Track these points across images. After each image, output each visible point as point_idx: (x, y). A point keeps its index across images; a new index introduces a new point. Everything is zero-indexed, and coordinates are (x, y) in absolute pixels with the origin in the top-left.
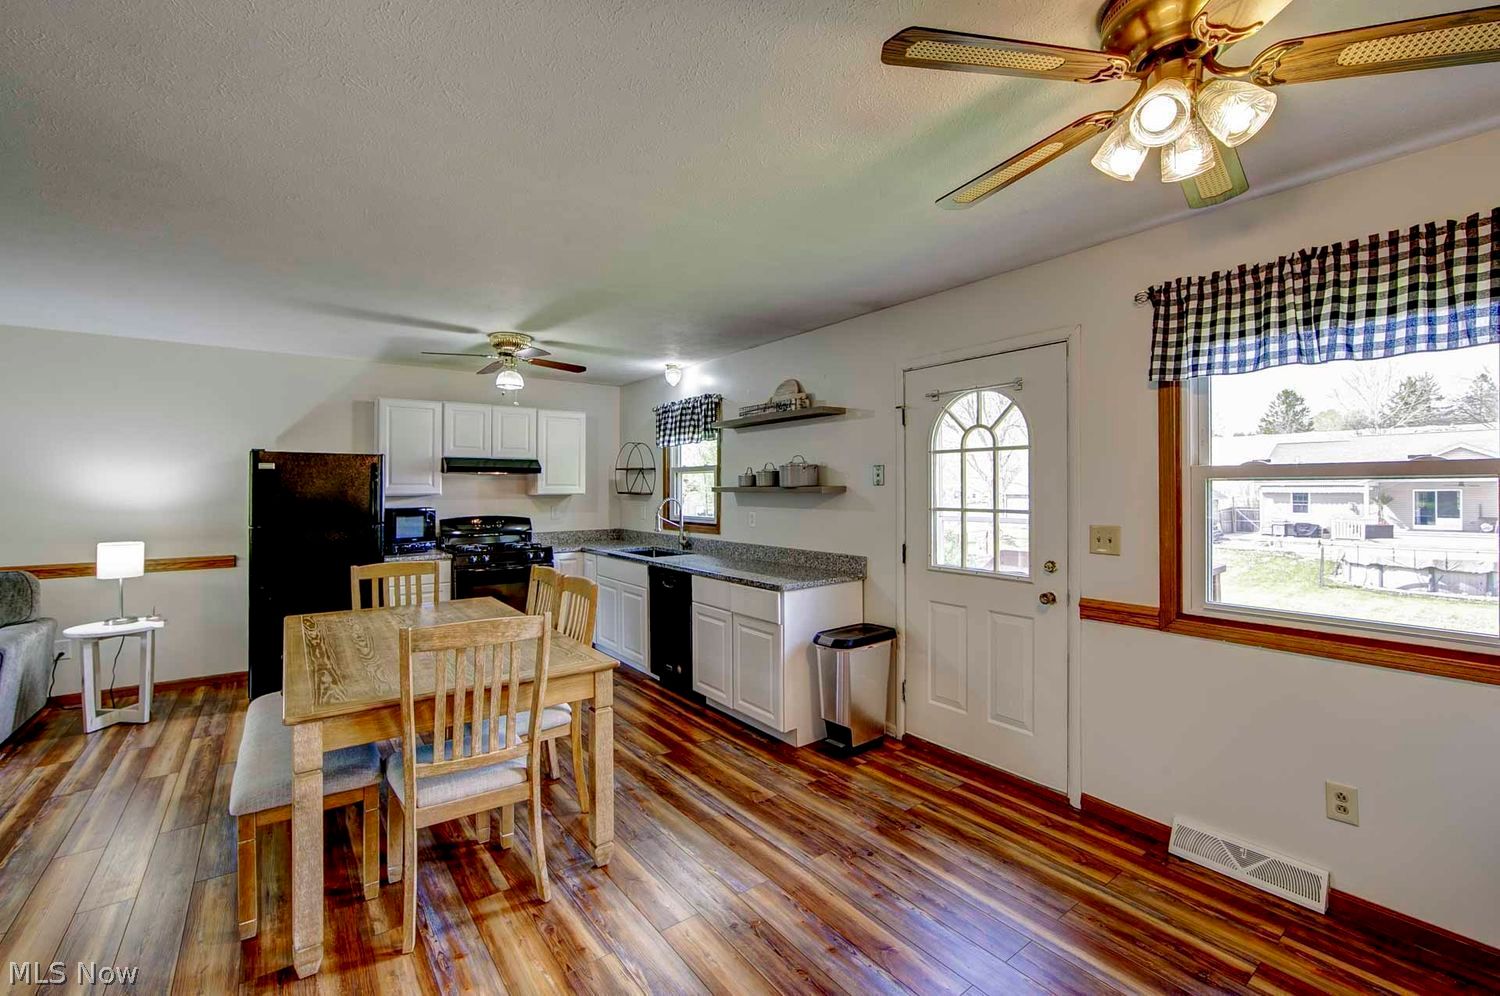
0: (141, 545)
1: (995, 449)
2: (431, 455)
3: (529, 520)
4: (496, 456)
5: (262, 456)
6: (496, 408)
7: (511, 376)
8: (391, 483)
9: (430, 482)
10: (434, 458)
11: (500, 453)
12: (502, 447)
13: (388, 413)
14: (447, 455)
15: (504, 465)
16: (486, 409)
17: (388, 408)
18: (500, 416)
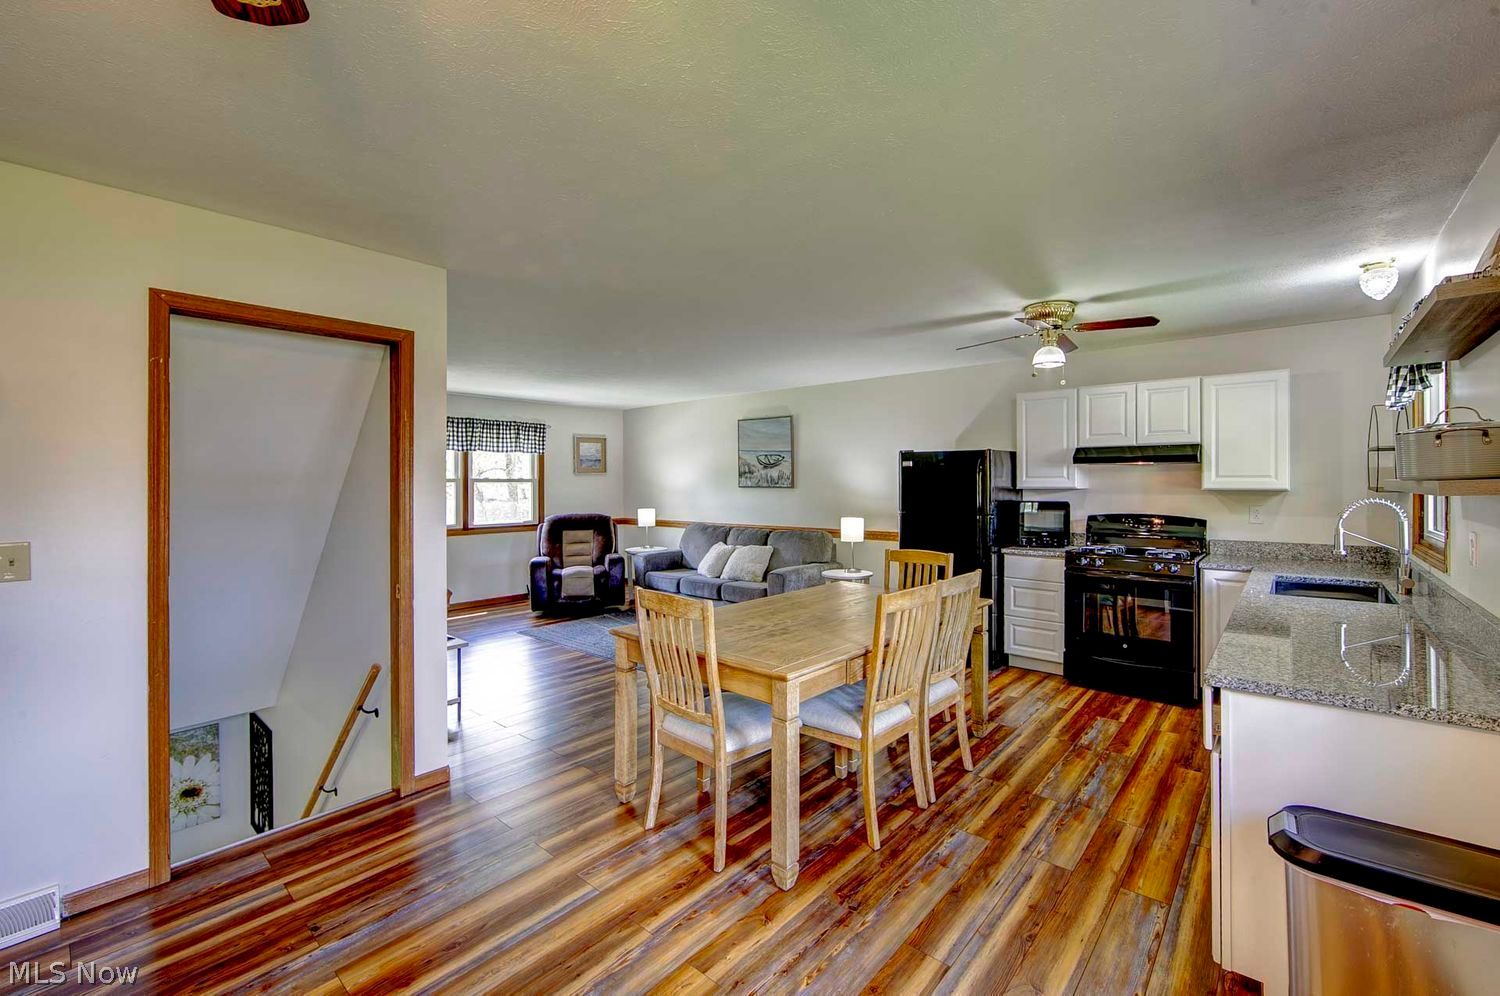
0: (861, 521)
2: (1065, 446)
3: (1203, 523)
4: (1142, 442)
5: (905, 456)
6: (1142, 385)
7: (1050, 352)
8: (1027, 476)
9: (1065, 475)
10: (1068, 449)
11: (1147, 438)
12: (1150, 431)
13: (1024, 407)
14: (1082, 445)
15: (1151, 453)
16: (1129, 388)
17: (1024, 402)
18: (1147, 393)
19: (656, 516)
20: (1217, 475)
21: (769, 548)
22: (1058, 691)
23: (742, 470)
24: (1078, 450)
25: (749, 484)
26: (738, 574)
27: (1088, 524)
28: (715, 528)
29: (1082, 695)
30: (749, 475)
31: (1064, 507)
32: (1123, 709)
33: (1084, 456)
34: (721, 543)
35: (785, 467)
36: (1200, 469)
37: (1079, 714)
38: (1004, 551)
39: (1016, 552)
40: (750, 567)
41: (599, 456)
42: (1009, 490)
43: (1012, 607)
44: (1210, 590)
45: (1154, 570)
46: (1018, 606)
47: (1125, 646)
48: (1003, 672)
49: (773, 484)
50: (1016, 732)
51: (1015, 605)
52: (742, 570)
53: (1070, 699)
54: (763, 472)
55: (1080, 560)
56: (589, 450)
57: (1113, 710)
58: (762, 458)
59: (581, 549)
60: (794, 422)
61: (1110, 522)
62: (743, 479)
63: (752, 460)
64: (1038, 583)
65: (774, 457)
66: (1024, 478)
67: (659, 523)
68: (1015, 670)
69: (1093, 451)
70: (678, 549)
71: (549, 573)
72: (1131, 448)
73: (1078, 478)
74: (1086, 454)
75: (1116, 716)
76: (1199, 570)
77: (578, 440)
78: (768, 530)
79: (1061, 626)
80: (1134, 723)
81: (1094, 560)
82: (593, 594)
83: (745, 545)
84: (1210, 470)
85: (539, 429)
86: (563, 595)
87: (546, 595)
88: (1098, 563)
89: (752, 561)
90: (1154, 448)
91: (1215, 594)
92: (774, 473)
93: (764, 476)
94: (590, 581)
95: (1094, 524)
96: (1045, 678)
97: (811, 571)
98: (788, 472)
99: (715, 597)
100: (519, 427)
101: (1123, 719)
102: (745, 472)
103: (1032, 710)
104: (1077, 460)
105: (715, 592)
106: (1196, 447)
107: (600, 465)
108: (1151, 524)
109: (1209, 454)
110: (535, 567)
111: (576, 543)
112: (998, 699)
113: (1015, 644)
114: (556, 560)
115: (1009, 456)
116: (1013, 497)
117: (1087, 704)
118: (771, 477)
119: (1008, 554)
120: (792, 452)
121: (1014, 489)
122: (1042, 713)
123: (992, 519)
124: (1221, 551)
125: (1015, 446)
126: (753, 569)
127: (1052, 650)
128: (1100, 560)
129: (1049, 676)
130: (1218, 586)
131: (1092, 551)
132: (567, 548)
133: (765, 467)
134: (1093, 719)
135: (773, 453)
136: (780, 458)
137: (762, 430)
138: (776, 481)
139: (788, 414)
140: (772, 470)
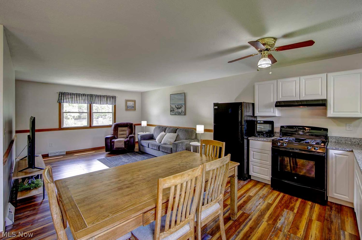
0: (203, 126)
2: (272, 101)
3: (326, 130)
4: (302, 99)
5: (215, 105)
6: (302, 78)
7: (265, 60)
8: (258, 112)
9: (272, 111)
10: (273, 102)
11: (304, 97)
12: (305, 94)
13: (257, 87)
14: (279, 100)
15: (305, 103)
16: (297, 79)
17: (257, 86)
18: (304, 80)
19: (147, 123)
20: (334, 112)
21: (176, 134)
22: (269, 193)
23: (171, 110)
24: (277, 102)
25: (173, 114)
26: (166, 142)
27: (280, 129)
28: (163, 127)
29: (278, 195)
30: (173, 111)
31: (272, 123)
32: (295, 205)
33: (279, 105)
34: (163, 132)
35: (183, 109)
36: (326, 109)
37: (277, 207)
38: (249, 138)
39: (254, 139)
40: (170, 140)
41: (133, 106)
42: (251, 116)
43: (252, 159)
44: (332, 158)
45: (308, 149)
46: (254, 159)
47: (295, 178)
48: (249, 182)
49: (180, 114)
50: (250, 217)
51: (253, 158)
52: (167, 141)
53: (273, 198)
54: (177, 110)
55: (278, 143)
56: (130, 104)
57: (291, 205)
58: (177, 106)
59: (123, 133)
60: (186, 95)
61: (289, 128)
62: (172, 112)
63: (174, 107)
64: (262, 151)
65: (180, 106)
66: (257, 112)
67: (148, 125)
68: (253, 181)
69: (283, 103)
70: (152, 133)
71: (111, 141)
72: (297, 101)
73: (277, 112)
74: (280, 103)
75: (292, 209)
76: (327, 149)
77: (127, 101)
78: (177, 128)
79: (270, 167)
80: (300, 214)
81: (283, 143)
82: (124, 147)
83: (169, 133)
84: (331, 110)
85: (114, 98)
86: (115, 147)
87: (110, 147)
88: (285, 145)
89: (170, 138)
90: (306, 101)
91: (334, 160)
92: (180, 110)
93: (177, 111)
94: (123, 143)
95: (283, 129)
96: (264, 186)
97: (187, 142)
98: (184, 110)
99: (158, 149)
100: (107, 97)
101: (295, 211)
102: (172, 110)
103: (257, 204)
104: (276, 106)
105: (158, 148)
106: (325, 100)
107: (133, 108)
108: (305, 129)
109: (330, 103)
110: (107, 139)
111: (122, 131)
112: (244, 196)
113: (253, 172)
114: (116, 136)
115: (252, 104)
116: (253, 119)
117: (280, 201)
119: (251, 139)
120: (185, 104)
121: (253, 116)
122: (261, 206)
123: (245, 127)
124: (334, 140)
125: (254, 101)
126: (170, 141)
127: (267, 176)
128: (285, 143)
129: (265, 185)
130: (336, 157)
131: (282, 140)
132: (119, 133)
133: (177, 109)
134: (283, 210)
135: (180, 104)
136: (182, 106)
137: (177, 97)
138: (180, 113)
139: (184, 92)
140: (179, 109)
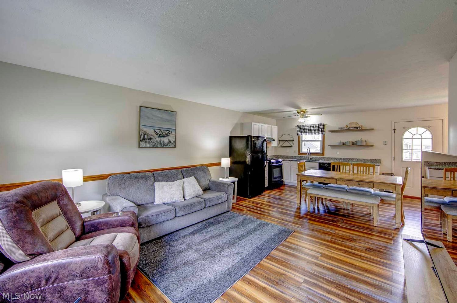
1: (422, 138)
23: (142, 138)
25: (148, 145)
30: (146, 141)
35: (171, 137)
49: (164, 146)
54: (158, 139)
58: (158, 131)
62: (142, 143)
63: (149, 132)
65: (166, 132)
92: (166, 140)
93: (158, 141)
98: (173, 140)
102: (146, 137)
118: (163, 142)
133: (160, 136)
135: (165, 129)
136: (170, 132)
137: (159, 115)
138: (166, 144)
139: (176, 111)
140: (164, 137)
